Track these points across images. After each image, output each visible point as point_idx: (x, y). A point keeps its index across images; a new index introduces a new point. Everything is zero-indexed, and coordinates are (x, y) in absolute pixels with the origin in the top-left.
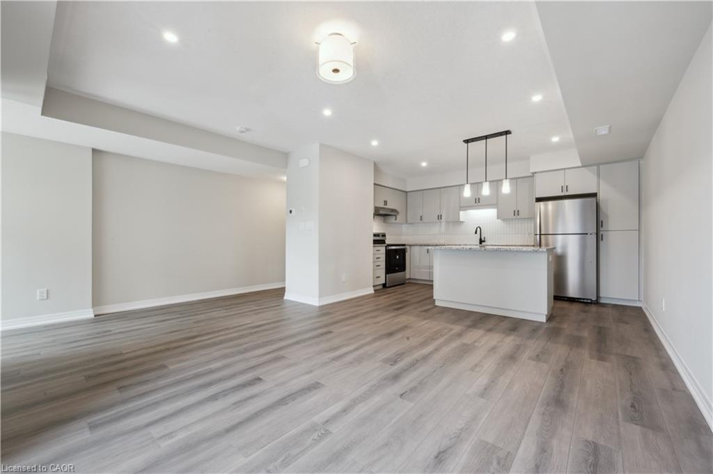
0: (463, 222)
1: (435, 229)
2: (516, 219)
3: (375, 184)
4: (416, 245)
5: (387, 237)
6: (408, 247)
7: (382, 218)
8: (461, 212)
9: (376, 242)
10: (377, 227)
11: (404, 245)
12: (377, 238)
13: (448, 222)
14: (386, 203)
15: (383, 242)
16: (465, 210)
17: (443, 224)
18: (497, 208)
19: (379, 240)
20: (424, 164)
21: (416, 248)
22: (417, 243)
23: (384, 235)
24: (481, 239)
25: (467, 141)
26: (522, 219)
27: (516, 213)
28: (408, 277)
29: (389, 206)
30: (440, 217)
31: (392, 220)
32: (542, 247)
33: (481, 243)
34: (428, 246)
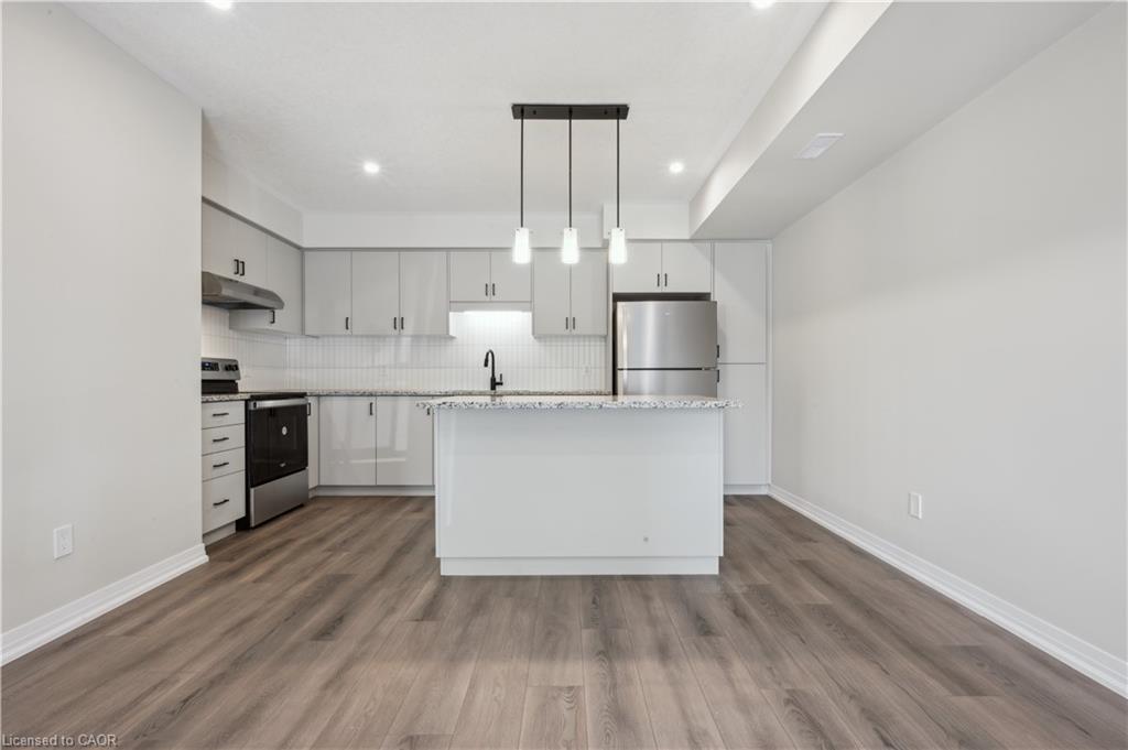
0: (452, 338)
1: (385, 355)
2: (568, 336)
3: (204, 200)
4: (337, 394)
5: (243, 371)
6: (311, 400)
7: (225, 314)
8: (451, 314)
9: (210, 388)
10: (209, 340)
11: (302, 395)
12: (211, 375)
13: (416, 338)
14: (240, 266)
15: (229, 387)
16: (462, 310)
17: (406, 341)
18: (532, 309)
19: (220, 380)
20: (371, 168)
21: (337, 404)
22: (337, 388)
23: (232, 367)
24: (493, 379)
25: (521, 111)
26: (578, 336)
27: (570, 323)
28: (312, 484)
29: (252, 278)
30: (399, 323)
31: (259, 321)
32: (619, 397)
33: (493, 388)
34: (372, 395)
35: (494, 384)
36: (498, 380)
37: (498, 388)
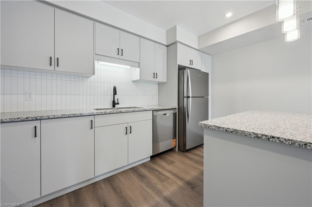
24: (114, 101)
33: (114, 106)
34: (37, 119)
35: (114, 104)
36: (116, 102)
37: (117, 106)
